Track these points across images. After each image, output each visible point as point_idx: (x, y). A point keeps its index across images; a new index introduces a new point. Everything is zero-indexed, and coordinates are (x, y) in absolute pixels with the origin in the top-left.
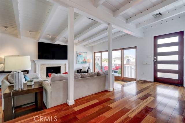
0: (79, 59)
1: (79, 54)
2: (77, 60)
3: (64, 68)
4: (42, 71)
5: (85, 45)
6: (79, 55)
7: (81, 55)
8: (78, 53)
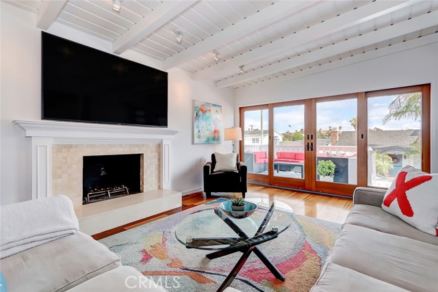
0: (200, 128)
1: (202, 110)
2: (196, 131)
3: (155, 161)
4: (60, 177)
5: (217, 82)
6: (201, 113)
7: (207, 114)
8: (198, 104)
